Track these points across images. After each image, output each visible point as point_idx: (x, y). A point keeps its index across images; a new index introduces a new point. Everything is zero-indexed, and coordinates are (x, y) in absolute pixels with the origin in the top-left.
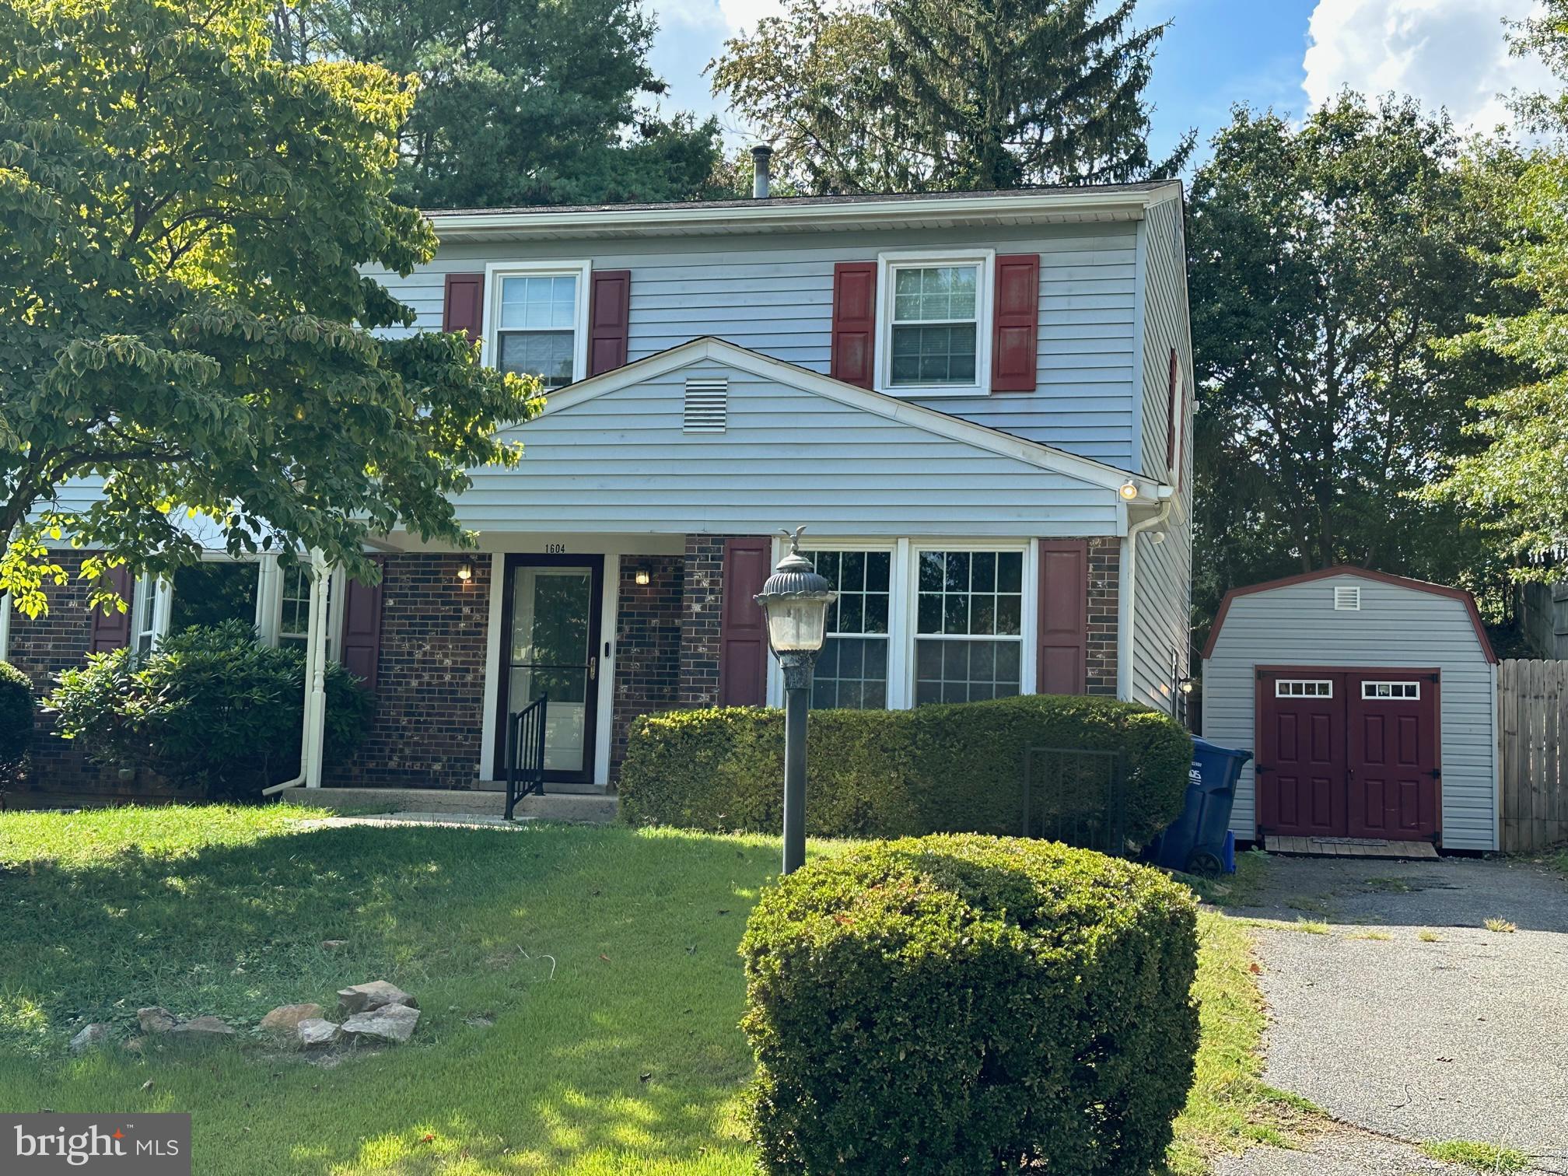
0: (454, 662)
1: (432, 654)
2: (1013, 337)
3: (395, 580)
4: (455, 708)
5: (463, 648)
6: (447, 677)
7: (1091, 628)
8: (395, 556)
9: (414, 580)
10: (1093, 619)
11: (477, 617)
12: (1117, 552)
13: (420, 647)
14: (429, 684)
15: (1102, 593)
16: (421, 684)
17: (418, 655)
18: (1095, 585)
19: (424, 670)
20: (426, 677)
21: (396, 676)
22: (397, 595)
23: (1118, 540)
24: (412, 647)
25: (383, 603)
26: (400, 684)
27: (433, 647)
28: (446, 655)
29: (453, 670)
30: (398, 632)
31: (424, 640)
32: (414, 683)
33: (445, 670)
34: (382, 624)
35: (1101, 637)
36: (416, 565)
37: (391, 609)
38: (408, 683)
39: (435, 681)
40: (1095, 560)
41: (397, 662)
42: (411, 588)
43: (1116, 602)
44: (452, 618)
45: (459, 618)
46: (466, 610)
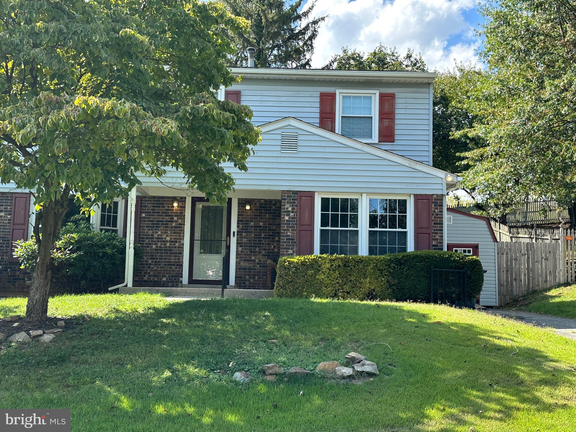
2: (386, 122)
4: (171, 256)
5: (174, 233)
6: (168, 244)
7: (434, 227)
8: (145, 197)
9: (153, 207)
10: (434, 224)
11: (180, 221)
12: (442, 200)
13: (156, 233)
15: (437, 215)
16: (157, 247)
17: (156, 236)
18: (434, 211)
19: (158, 241)
20: (159, 245)
21: (146, 244)
22: (146, 212)
23: (442, 195)
24: (153, 232)
25: (141, 215)
26: (148, 247)
27: (162, 233)
28: (167, 236)
29: (170, 241)
30: (147, 227)
31: (158, 230)
32: (154, 247)
33: (167, 241)
34: (140, 224)
35: (437, 230)
36: (154, 201)
37: (144, 218)
38: (151, 247)
39: (163, 246)
40: (435, 203)
41: (147, 238)
42: (152, 210)
43: (442, 218)
44: (170, 221)
45: (173, 222)
46: (175, 218)
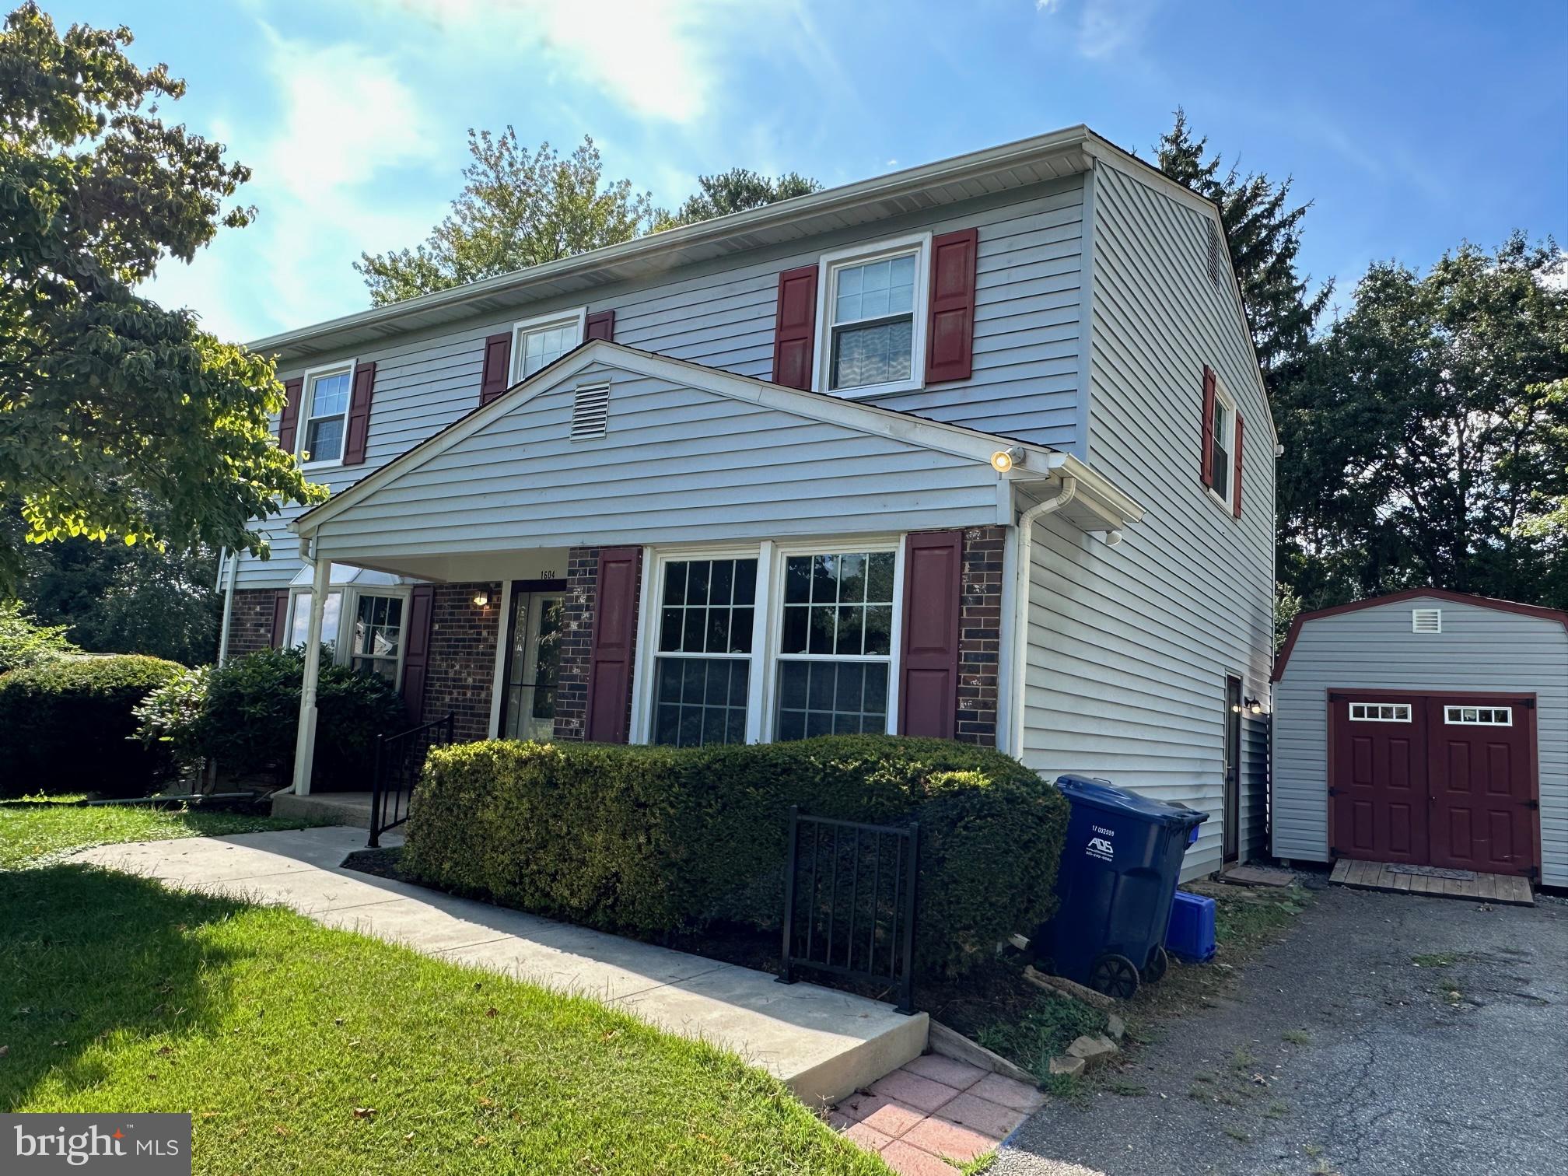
0: (474, 681)
1: (460, 673)
2: (947, 321)
3: (440, 607)
4: (472, 722)
5: (481, 668)
6: (469, 695)
7: (966, 646)
8: (441, 587)
9: (453, 607)
10: (969, 634)
11: (491, 638)
12: (1000, 545)
13: (453, 666)
14: (457, 699)
15: (979, 600)
16: (451, 699)
17: (451, 675)
18: (971, 589)
19: (454, 687)
20: (455, 695)
21: (437, 692)
22: (441, 621)
23: (1002, 530)
24: (448, 666)
25: (431, 627)
26: (437, 699)
27: (461, 666)
28: (469, 674)
29: (474, 687)
30: (441, 653)
31: (456, 659)
32: (447, 698)
33: (466, 687)
34: (429, 647)
35: (977, 658)
36: (454, 594)
37: (437, 633)
38: (443, 699)
39: (461, 698)
40: (973, 556)
41: (438, 679)
42: (452, 614)
43: (998, 611)
44: (475, 640)
45: (479, 640)
46: (485, 633)
